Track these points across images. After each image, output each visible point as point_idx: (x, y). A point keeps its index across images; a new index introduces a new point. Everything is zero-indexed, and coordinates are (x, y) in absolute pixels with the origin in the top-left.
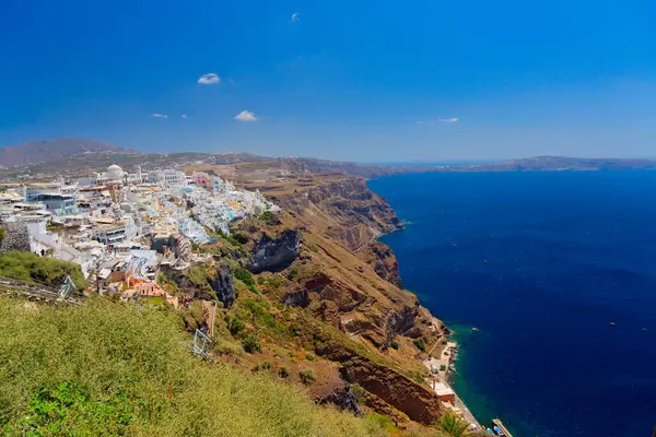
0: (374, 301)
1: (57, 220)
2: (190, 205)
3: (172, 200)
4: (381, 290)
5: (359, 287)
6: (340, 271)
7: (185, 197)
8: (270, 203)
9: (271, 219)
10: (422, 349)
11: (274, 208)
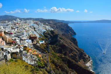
0: (75, 51)
1: (7, 31)
2: (34, 28)
3: (30, 27)
4: (76, 48)
5: (71, 48)
6: (67, 44)
7: (33, 26)
8: (52, 28)
9: (52, 32)
10: (85, 62)
11: (53, 29)
